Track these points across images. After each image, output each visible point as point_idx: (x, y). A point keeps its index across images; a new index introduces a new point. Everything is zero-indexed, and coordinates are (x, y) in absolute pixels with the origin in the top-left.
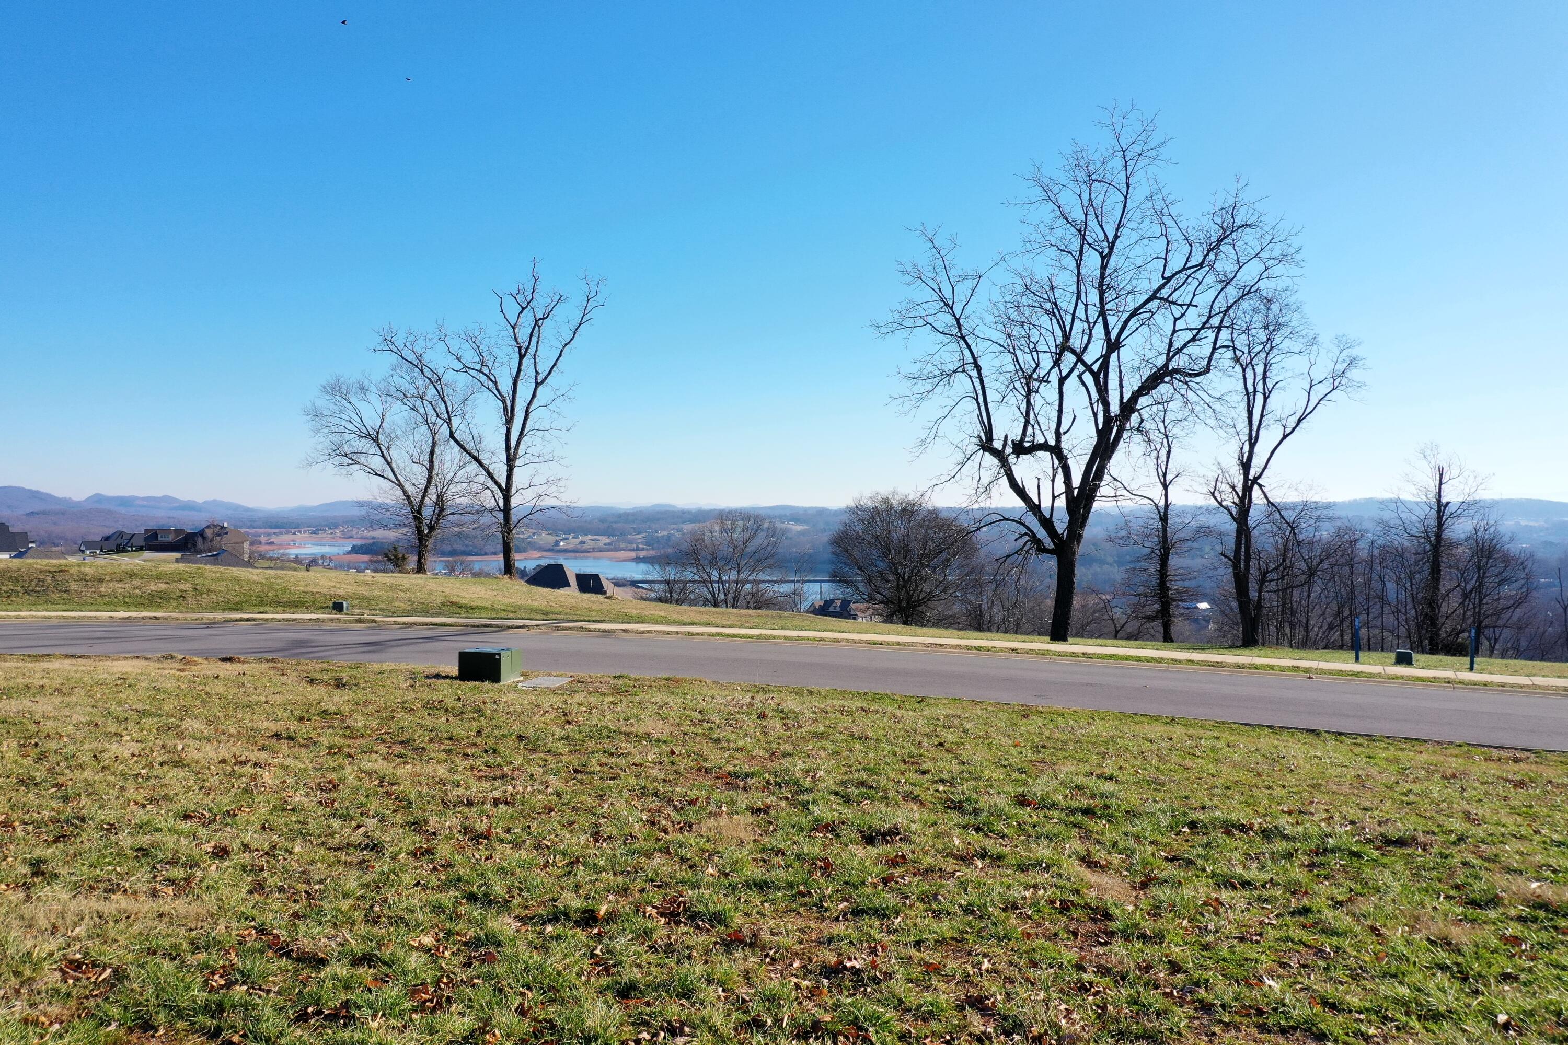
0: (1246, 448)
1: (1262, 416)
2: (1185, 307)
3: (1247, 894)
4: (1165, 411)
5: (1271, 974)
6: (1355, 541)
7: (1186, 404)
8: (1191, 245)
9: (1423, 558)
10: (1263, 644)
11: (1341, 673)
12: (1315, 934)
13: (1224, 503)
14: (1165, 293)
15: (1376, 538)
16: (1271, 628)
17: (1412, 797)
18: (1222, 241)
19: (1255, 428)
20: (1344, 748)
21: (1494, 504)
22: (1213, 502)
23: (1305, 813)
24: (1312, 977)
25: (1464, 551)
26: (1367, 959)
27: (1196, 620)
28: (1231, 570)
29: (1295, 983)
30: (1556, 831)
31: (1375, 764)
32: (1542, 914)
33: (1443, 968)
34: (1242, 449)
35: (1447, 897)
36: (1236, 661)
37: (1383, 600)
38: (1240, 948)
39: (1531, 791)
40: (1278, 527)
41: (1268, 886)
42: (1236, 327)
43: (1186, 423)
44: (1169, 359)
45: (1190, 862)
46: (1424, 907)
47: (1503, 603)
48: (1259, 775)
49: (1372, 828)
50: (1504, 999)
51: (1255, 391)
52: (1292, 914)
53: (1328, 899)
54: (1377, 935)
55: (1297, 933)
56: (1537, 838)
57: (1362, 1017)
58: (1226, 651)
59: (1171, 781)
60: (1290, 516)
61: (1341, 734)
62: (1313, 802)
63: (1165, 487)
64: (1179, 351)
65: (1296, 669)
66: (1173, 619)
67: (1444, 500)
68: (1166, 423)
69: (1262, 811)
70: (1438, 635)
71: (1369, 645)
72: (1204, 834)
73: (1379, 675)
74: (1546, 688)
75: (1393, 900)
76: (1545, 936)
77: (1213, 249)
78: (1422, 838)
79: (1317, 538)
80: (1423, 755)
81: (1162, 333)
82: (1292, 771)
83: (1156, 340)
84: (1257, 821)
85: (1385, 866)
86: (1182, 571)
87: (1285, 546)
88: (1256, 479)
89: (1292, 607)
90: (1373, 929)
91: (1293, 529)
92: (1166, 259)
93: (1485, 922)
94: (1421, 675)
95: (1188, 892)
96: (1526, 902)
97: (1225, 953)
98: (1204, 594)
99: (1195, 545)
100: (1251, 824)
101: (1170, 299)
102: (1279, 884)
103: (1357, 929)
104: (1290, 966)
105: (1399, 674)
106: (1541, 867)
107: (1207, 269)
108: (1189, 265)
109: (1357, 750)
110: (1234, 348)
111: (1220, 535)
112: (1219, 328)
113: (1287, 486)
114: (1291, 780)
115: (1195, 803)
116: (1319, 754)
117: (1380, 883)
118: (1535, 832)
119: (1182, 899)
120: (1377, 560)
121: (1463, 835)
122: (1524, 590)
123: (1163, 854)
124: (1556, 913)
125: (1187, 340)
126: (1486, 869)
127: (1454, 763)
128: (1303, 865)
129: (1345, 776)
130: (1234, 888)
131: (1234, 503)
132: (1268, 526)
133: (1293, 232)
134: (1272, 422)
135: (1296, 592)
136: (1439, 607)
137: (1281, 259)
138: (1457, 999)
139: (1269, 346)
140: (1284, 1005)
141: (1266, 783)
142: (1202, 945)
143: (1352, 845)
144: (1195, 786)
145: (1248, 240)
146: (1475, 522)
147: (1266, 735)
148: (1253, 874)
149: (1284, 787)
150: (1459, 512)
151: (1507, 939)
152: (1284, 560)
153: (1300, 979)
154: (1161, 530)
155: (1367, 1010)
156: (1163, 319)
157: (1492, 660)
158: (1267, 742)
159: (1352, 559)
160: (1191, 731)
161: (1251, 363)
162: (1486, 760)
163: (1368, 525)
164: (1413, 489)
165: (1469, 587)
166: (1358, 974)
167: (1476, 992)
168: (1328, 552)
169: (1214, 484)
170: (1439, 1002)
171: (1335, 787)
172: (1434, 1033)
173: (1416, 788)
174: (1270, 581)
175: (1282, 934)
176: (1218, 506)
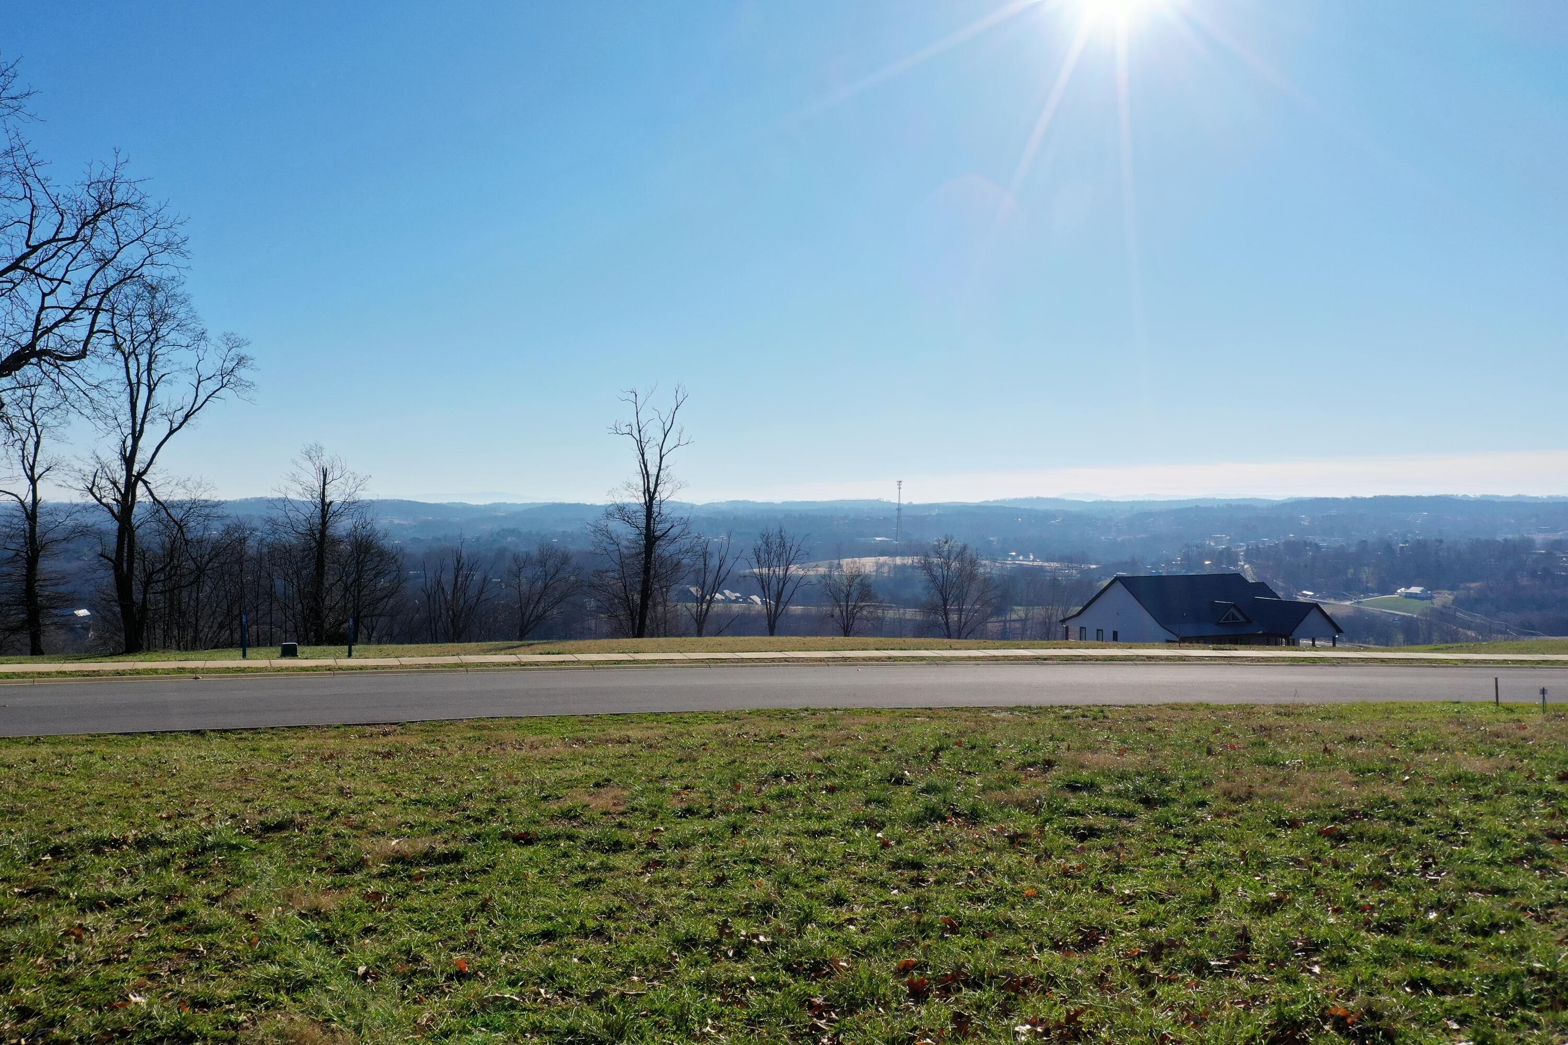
0: (129, 442)
1: (147, 409)
2: (56, 283)
3: (116, 912)
4: (33, 396)
5: (138, 990)
6: (244, 539)
7: (58, 389)
8: (62, 215)
9: (308, 555)
10: (148, 649)
11: (228, 670)
12: (188, 936)
13: (104, 501)
14: (31, 262)
15: (265, 536)
16: (157, 630)
17: (292, 782)
18: (99, 216)
19: (139, 421)
20: (229, 745)
21: (372, 503)
22: (91, 500)
23: (185, 816)
24: (183, 981)
25: (345, 547)
26: (240, 947)
27: (72, 629)
28: (112, 572)
29: (165, 992)
30: (414, 791)
31: (259, 756)
32: (399, 866)
33: (312, 937)
34: (124, 442)
35: (320, 870)
36: (115, 668)
37: (271, 595)
38: (104, 972)
39: (396, 760)
40: (165, 525)
41: (140, 899)
42: (116, 311)
43: (59, 411)
44: (35, 338)
45: (50, 893)
46: (297, 885)
47: (379, 594)
48: (137, 784)
49: (252, 818)
50: (364, 951)
51: (139, 383)
52: (165, 922)
53: (204, 898)
54: (252, 922)
55: (170, 940)
56: (399, 800)
57: (232, 1006)
58: (107, 659)
59: (31, 807)
60: (178, 514)
61: (226, 731)
62: (194, 803)
63: (33, 481)
64: (48, 330)
65: (181, 670)
66: (42, 628)
67: (328, 500)
68: (35, 409)
69: (138, 821)
70: (322, 627)
71: (258, 641)
72: (69, 858)
73: (265, 669)
74: (411, 666)
75: (269, 884)
76: (401, 886)
77: (89, 223)
78: (299, 819)
79: (206, 535)
80: (305, 740)
81: (27, 307)
82: (174, 775)
83: (19, 314)
84: (131, 834)
85: (262, 853)
86: (54, 575)
87: (172, 546)
88: (140, 476)
89: (180, 609)
90: (248, 917)
91: (180, 528)
92: (31, 225)
93: (351, 886)
94: (304, 665)
95: (44, 926)
96: (387, 859)
97: (87, 980)
98: (80, 600)
99: (70, 546)
100: (124, 837)
101: (37, 271)
102: (153, 894)
103: (232, 920)
104: (160, 976)
105: (284, 666)
106: (400, 826)
107: (82, 244)
108: (61, 236)
109: (241, 744)
110: (115, 334)
111: (100, 535)
112: (97, 310)
113: (174, 482)
114: (172, 784)
115: (60, 827)
116: (203, 754)
117: (257, 871)
118: (397, 795)
119: (38, 935)
120: (266, 558)
121: (335, 809)
122: (396, 581)
123: (16, 890)
124: (410, 863)
125: (57, 319)
126: (355, 836)
127: (333, 744)
128: (180, 869)
129: (229, 772)
130: (102, 908)
131: (115, 500)
132: (154, 525)
133: (179, 221)
134: (157, 415)
135: (185, 594)
136: (323, 601)
137: (167, 246)
138: (323, 964)
139: (153, 336)
140: (151, 1018)
141: (145, 792)
142: (61, 979)
143: (231, 838)
144: (61, 808)
145: (130, 220)
146: (354, 521)
147: (147, 742)
148: (126, 888)
149: (164, 793)
150: (340, 511)
151: (369, 897)
152: (171, 560)
153: (170, 986)
154: (28, 530)
155: (238, 998)
156: (30, 294)
157: (369, 647)
158: (147, 749)
159: (242, 556)
160: (60, 749)
161: (134, 352)
162: (360, 737)
163: (257, 523)
164: (299, 489)
165: (350, 581)
166: (231, 966)
167: (341, 952)
168: (218, 549)
169: (92, 479)
170: (305, 970)
171: (217, 784)
172: (301, 1002)
173: (296, 773)
174: (156, 582)
175: (153, 944)
176: (97, 502)
